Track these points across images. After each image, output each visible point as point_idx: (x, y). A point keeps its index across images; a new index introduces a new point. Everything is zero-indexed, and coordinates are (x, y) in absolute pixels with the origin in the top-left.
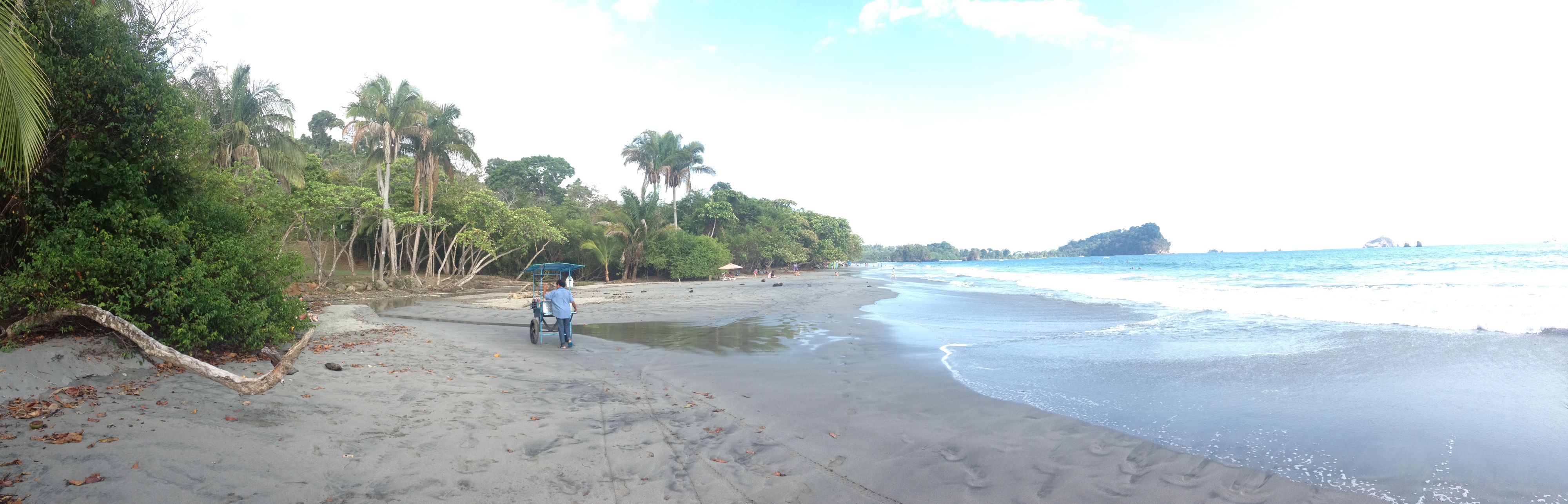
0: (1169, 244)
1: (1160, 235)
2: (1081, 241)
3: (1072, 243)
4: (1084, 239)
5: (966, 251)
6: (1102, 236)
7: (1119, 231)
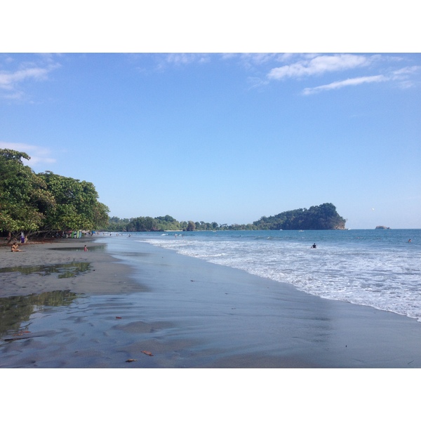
0: (344, 221)
1: (336, 214)
2: (271, 218)
3: (264, 219)
4: (273, 215)
5: (185, 223)
6: (288, 214)
7: (301, 210)
